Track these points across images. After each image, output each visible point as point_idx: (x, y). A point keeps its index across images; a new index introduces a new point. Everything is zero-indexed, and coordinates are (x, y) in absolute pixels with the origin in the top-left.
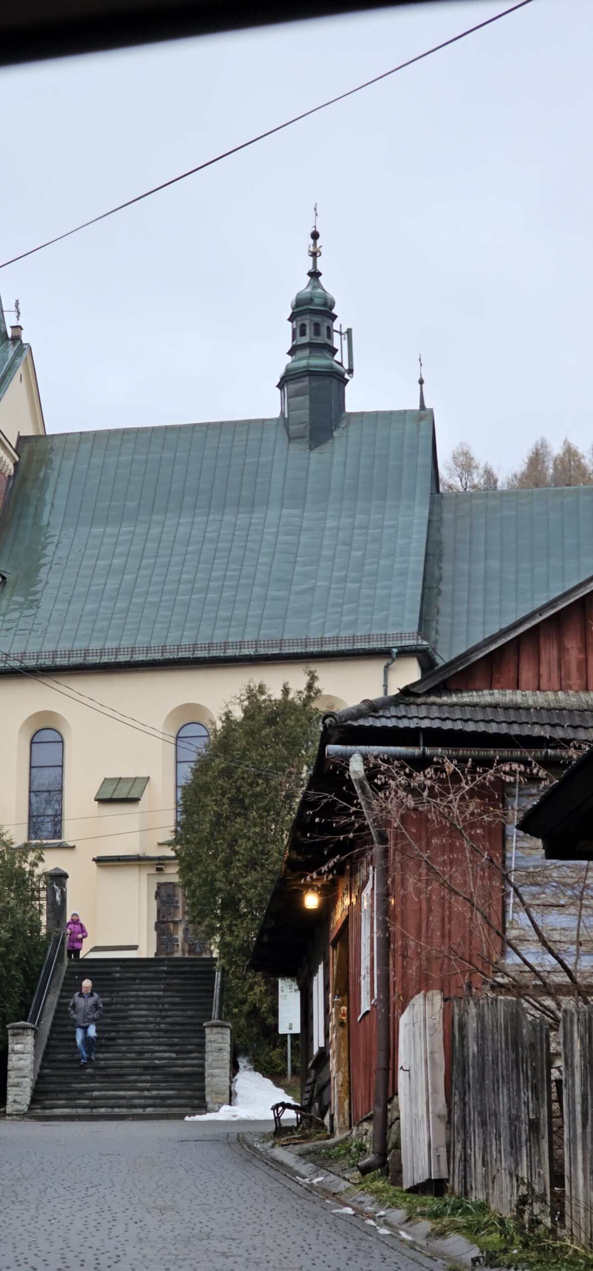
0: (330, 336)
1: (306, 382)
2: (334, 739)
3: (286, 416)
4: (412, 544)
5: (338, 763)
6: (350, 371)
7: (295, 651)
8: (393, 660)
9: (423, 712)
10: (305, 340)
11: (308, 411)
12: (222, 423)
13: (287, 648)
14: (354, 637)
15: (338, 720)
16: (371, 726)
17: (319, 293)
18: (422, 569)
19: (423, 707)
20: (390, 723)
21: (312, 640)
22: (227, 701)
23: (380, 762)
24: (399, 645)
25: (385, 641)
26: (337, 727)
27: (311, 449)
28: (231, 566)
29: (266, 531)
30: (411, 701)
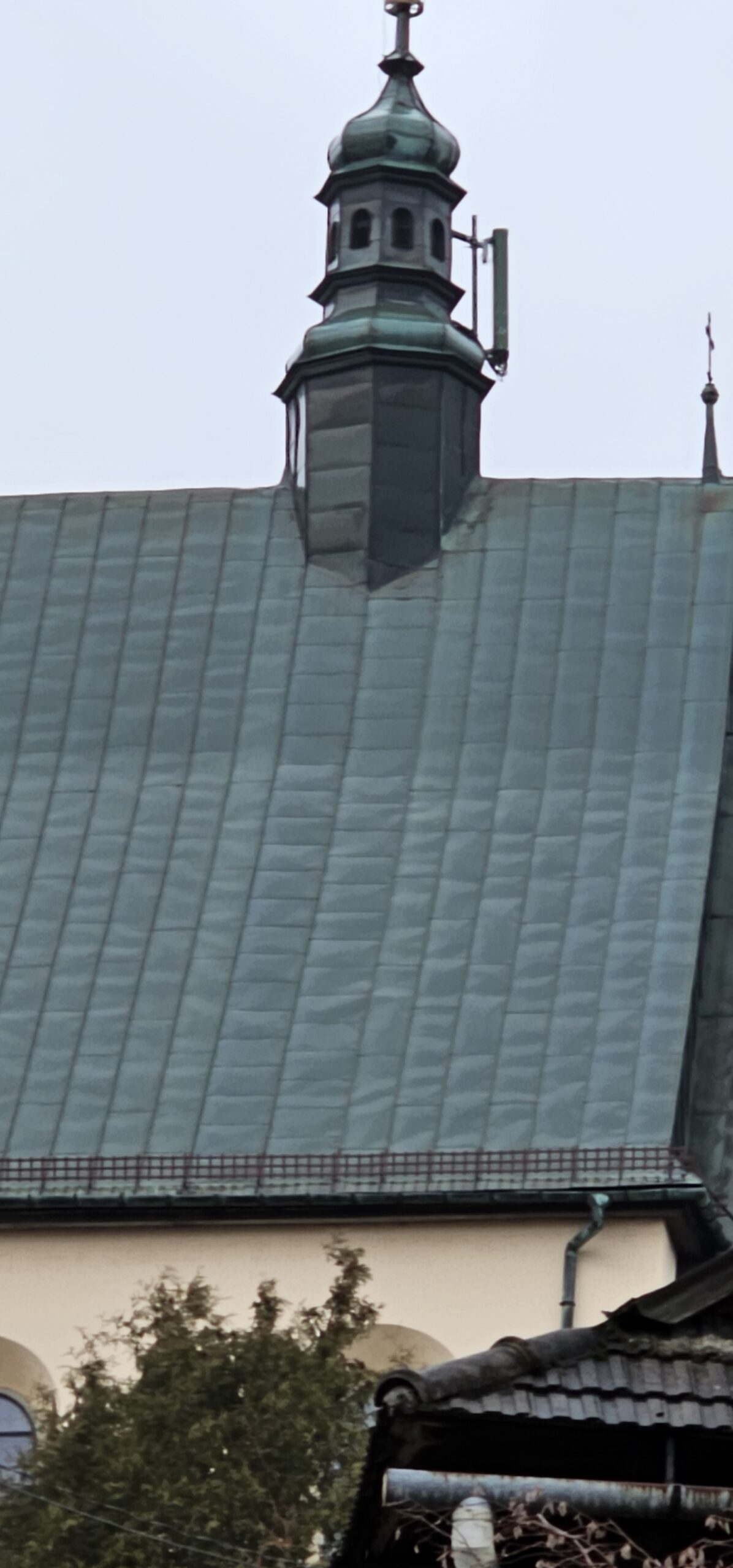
0: (441, 252)
1: (363, 383)
2: (408, 1452)
3: (301, 482)
4: (665, 884)
5: (418, 1523)
6: (499, 356)
7: (302, 1191)
8: (595, 1229)
9: (679, 1380)
10: (367, 258)
11: (365, 471)
12: (107, 497)
13: (277, 1181)
14: (479, 1154)
15: (423, 1395)
16: (521, 1416)
17: (413, 123)
18: (691, 958)
19: (680, 1366)
20: (579, 1410)
21: (353, 1161)
22: (91, 1332)
23: (545, 1523)
24: (615, 1184)
25: (574, 1170)
26: (418, 1415)
27: (372, 583)
28: (119, 929)
29: (228, 825)
30: (645, 1347)
